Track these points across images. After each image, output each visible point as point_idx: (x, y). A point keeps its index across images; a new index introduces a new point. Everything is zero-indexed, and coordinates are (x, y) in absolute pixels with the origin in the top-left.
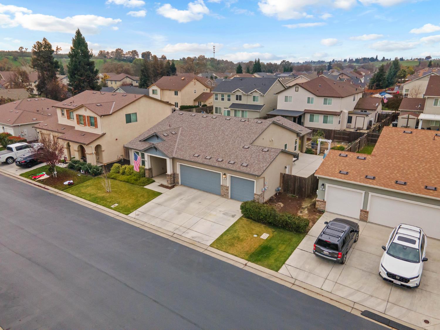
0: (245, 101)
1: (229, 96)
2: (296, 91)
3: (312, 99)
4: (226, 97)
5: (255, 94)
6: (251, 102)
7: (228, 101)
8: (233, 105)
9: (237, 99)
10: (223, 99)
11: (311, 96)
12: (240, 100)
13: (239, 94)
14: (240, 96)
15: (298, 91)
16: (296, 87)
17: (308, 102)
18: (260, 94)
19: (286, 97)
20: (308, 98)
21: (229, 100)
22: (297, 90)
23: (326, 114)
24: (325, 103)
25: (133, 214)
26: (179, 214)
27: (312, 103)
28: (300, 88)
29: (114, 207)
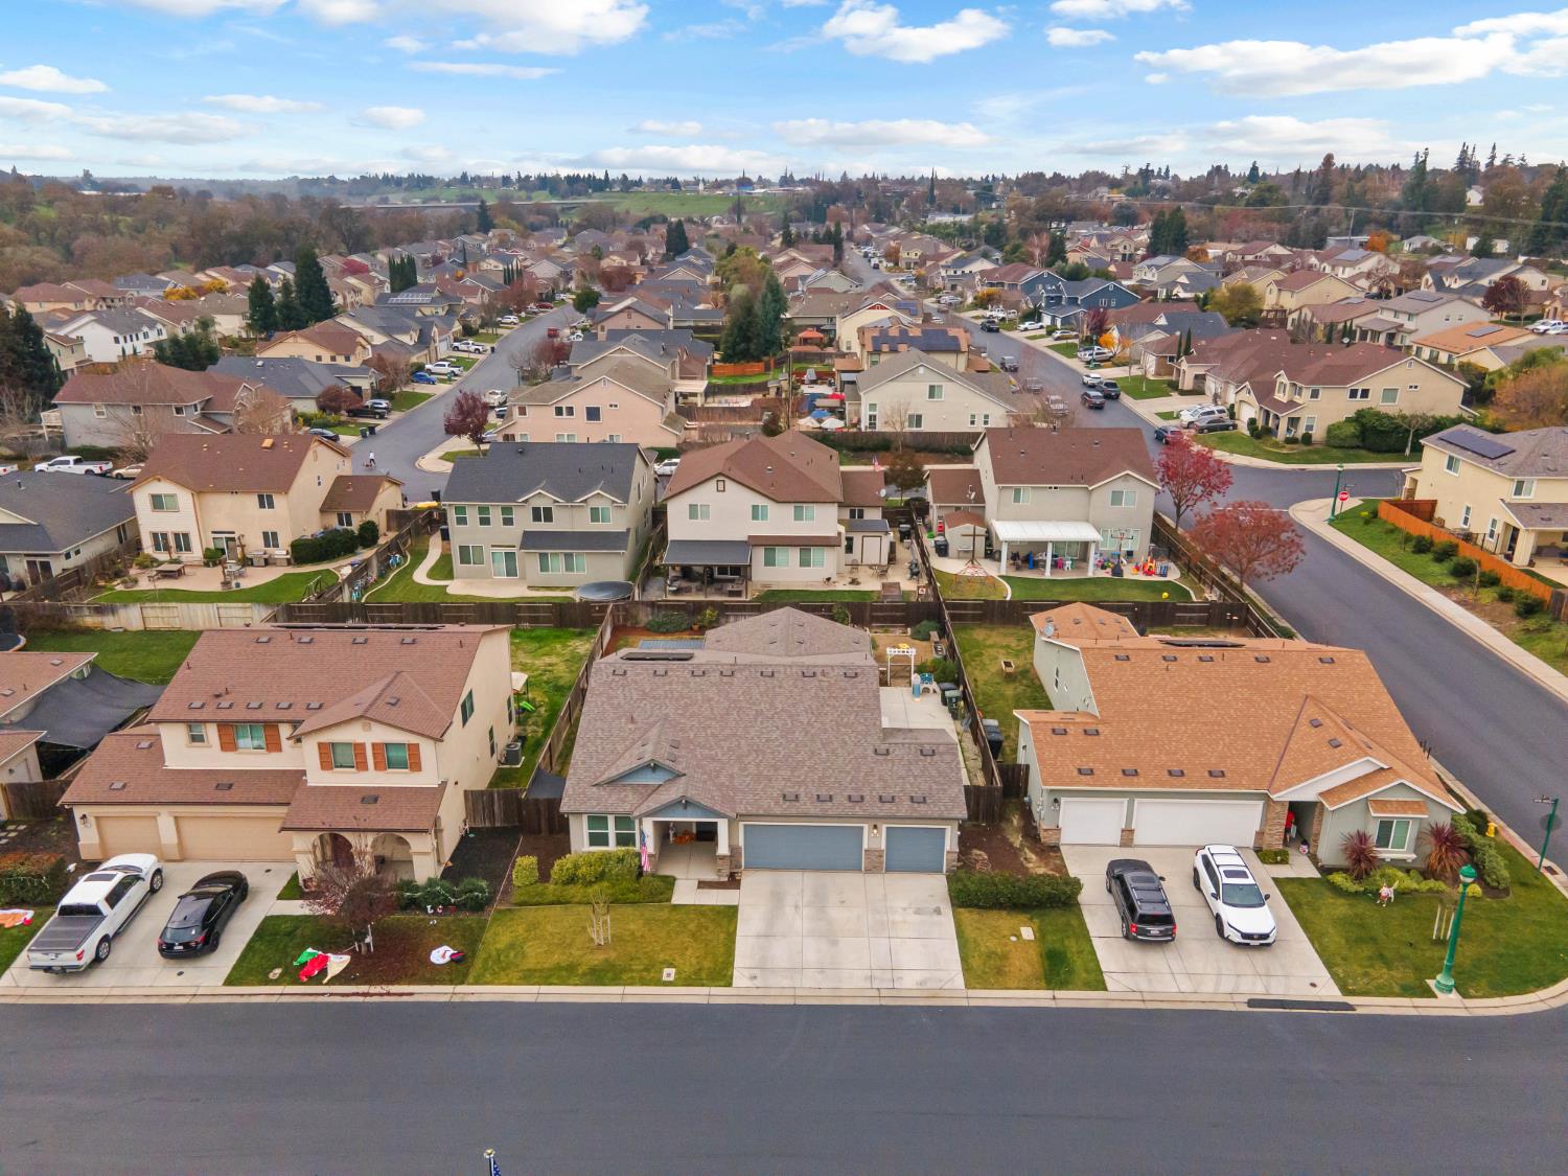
0: (562, 523)
1: (507, 510)
2: (718, 491)
3: (765, 508)
4: (496, 515)
5: (594, 503)
6: (581, 522)
7: (505, 524)
8: (530, 540)
10: (485, 521)
11: (760, 501)
12: (549, 518)
13: (542, 504)
14: (548, 511)
15: (724, 491)
16: (718, 481)
17: (755, 517)
18: (614, 502)
19: (693, 508)
20: (753, 506)
21: (508, 522)
22: (721, 488)
23: (805, 545)
24: (798, 517)
25: (740, 979)
26: (834, 943)
27: (765, 517)
28: (728, 483)
29: (672, 979)
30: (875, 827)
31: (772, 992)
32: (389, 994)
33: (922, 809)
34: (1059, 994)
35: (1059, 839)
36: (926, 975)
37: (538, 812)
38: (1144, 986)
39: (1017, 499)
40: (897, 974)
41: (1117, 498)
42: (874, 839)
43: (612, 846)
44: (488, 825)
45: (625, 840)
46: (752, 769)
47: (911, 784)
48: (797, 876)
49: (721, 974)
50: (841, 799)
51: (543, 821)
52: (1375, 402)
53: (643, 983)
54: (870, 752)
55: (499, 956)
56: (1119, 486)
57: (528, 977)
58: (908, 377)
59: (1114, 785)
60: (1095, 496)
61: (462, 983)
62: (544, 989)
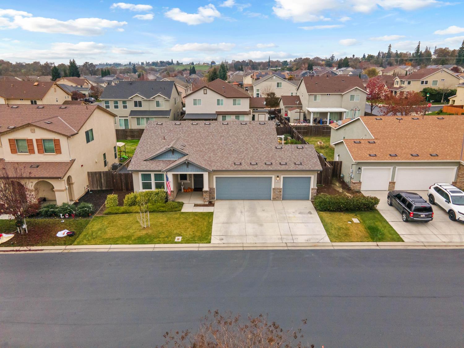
0: (145, 107)
1: (124, 102)
2: (204, 94)
3: (222, 100)
4: (120, 104)
5: (157, 99)
6: (153, 107)
8: (133, 113)
9: (136, 105)
10: (116, 107)
11: (220, 98)
12: (140, 106)
13: (138, 99)
14: (140, 103)
15: (206, 94)
16: (204, 90)
17: (218, 104)
18: (165, 98)
19: (195, 100)
20: (218, 100)
21: (125, 107)
22: (205, 93)
23: (238, 114)
24: (234, 104)
25: (215, 240)
26: (261, 225)
27: (222, 104)
28: (208, 91)
29: (180, 241)
30: (278, 177)
31: (232, 245)
32: (30, 250)
33: (300, 168)
34: (379, 243)
35: (360, 188)
36: (310, 237)
37: (121, 179)
38: (423, 240)
39: (315, 99)
40: (294, 237)
41: (352, 97)
42: (277, 183)
43: (154, 189)
44: (99, 189)
45: (159, 186)
46: (219, 154)
47: (294, 159)
48: (241, 202)
49: (206, 237)
50: (261, 164)
51: (123, 185)
52: (430, 85)
53: (165, 243)
54: (274, 148)
55: (93, 233)
56: (353, 93)
57: (106, 241)
58: (270, 79)
59: (387, 160)
60: (344, 97)
61: (71, 244)
62: (113, 246)
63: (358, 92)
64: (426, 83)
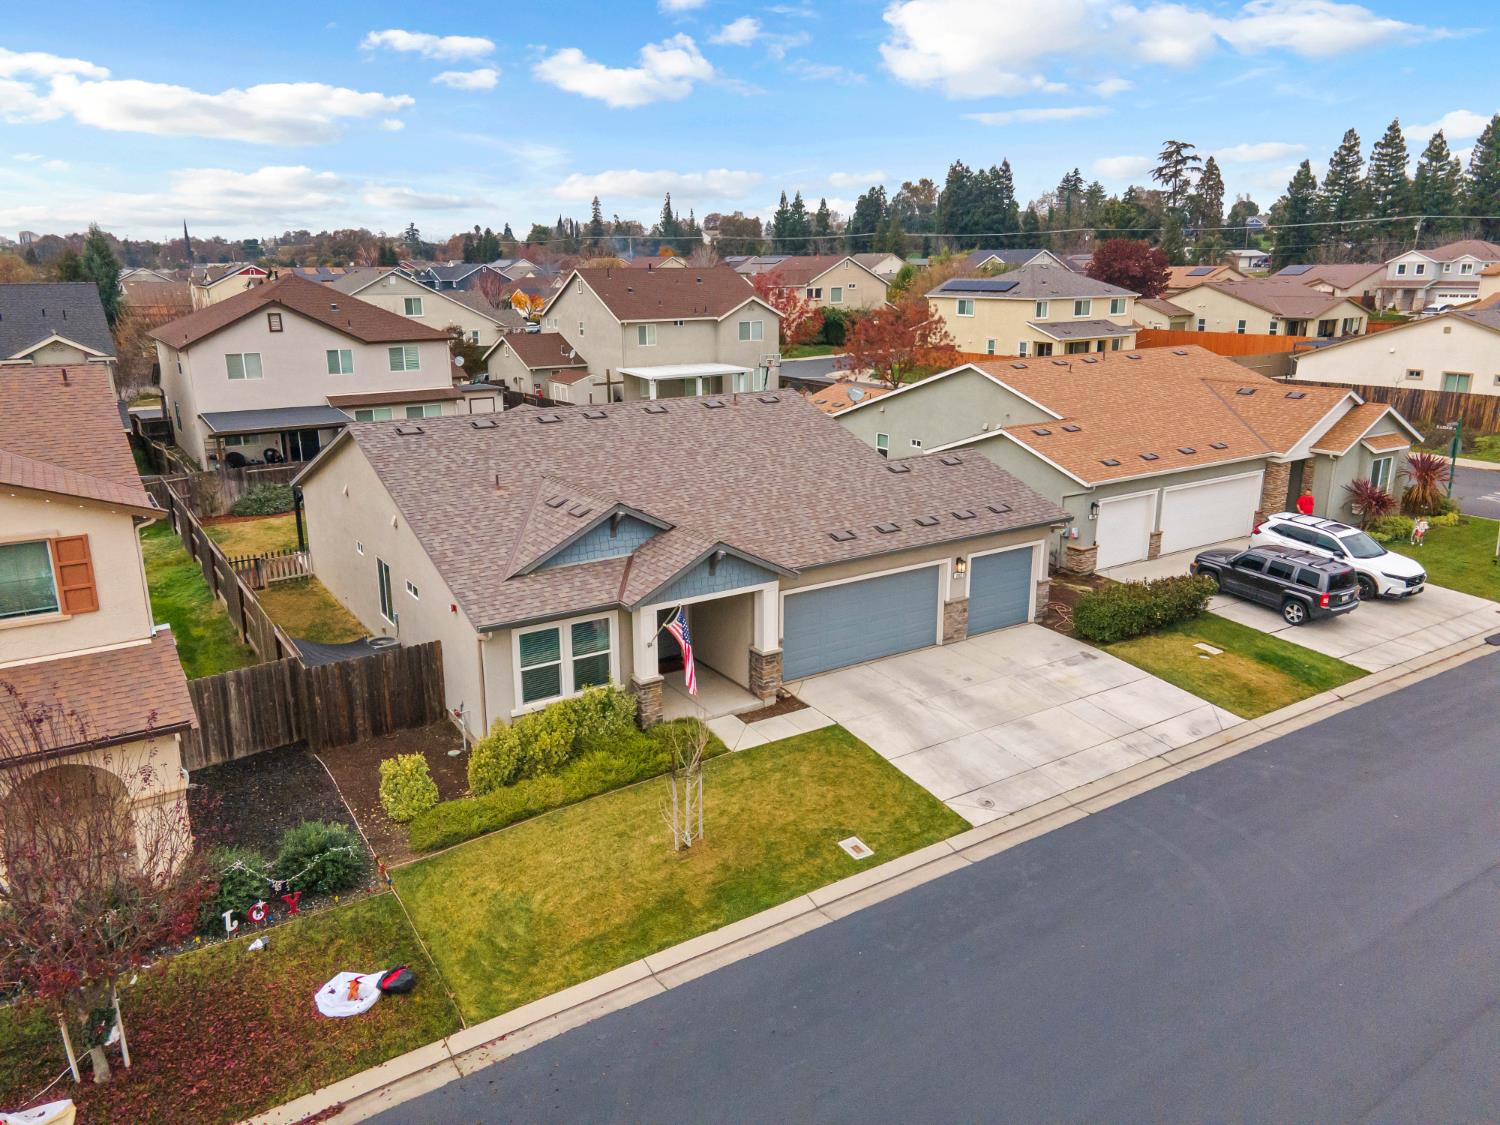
2: (271, 331)
3: (347, 354)
11: (340, 344)
15: (281, 330)
16: (269, 315)
17: (333, 368)
18: (87, 354)
19: (233, 359)
20: (329, 352)
22: (276, 326)
23: (414, 402)
24: (396, 365)
25: (970, 813)
26: (1028, 725)
27: (348, 369)
28: (288, 320)
29: (867, 853)
30: (959, 560)
31: (1041, 812)
33: (1015, 520)
34: (1338, 692)
36: (1183, 721)
39: (642, 340)
40: (1152, 732)
41: (744, 327)
43: (568, 691)
45: (591, 672)
47: (974, 496)
50: (908, 525)
52: (826, 301)
53: (832, 876)
55: (491, 942)
56: (745, 316)
58: (379, 286)
59: (1141, 471)
60: (723, 330)
61: (458, 1027)
62: (658, 960)
63: (758, 311)
64: (818, 292)
